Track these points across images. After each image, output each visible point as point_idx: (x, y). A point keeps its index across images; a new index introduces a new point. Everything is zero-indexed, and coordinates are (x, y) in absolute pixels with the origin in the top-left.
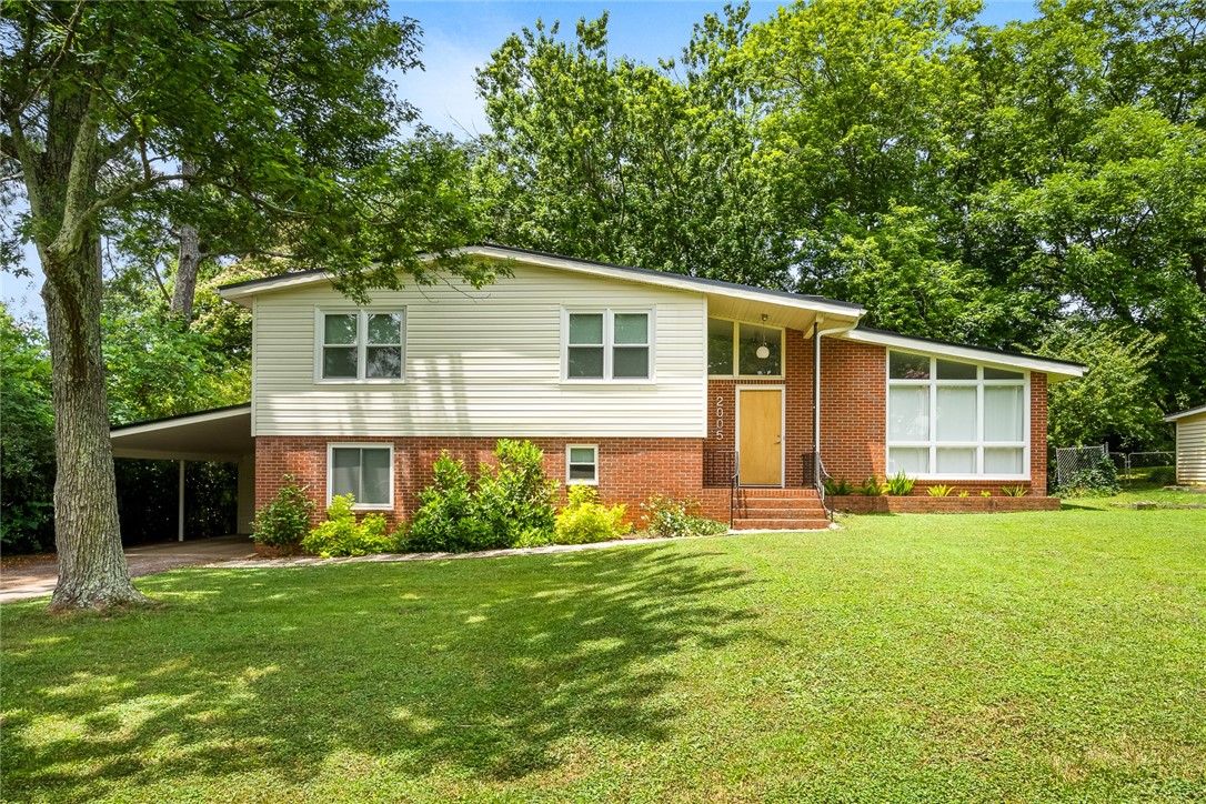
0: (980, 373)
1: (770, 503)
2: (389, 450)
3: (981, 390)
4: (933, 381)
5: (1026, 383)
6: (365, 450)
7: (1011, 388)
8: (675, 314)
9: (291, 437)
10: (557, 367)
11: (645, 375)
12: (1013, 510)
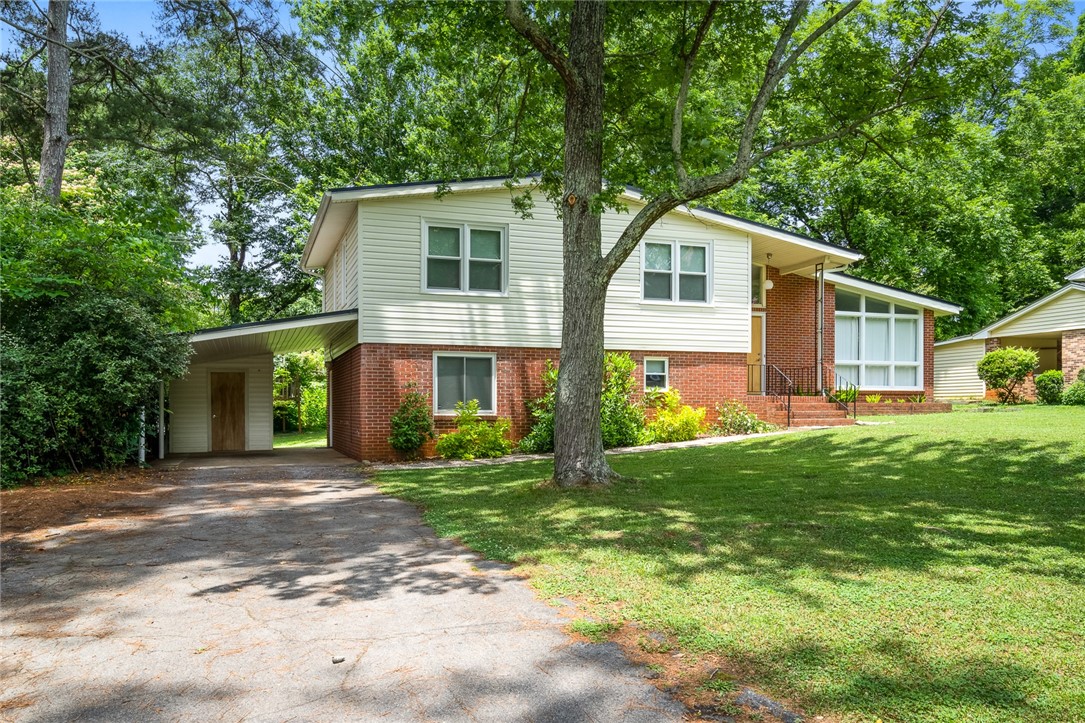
0: (892, 309)
1: (802, 406)
2: (489, 360)
3: (892, 322)
4: (863, 314)
5: (920, 317)
6: (468, 359)
7: (908, 321)
8: (727, 248)
9: (398, 345)
10: (639, 289)
11: (703, 298)
12: (926, 413)
